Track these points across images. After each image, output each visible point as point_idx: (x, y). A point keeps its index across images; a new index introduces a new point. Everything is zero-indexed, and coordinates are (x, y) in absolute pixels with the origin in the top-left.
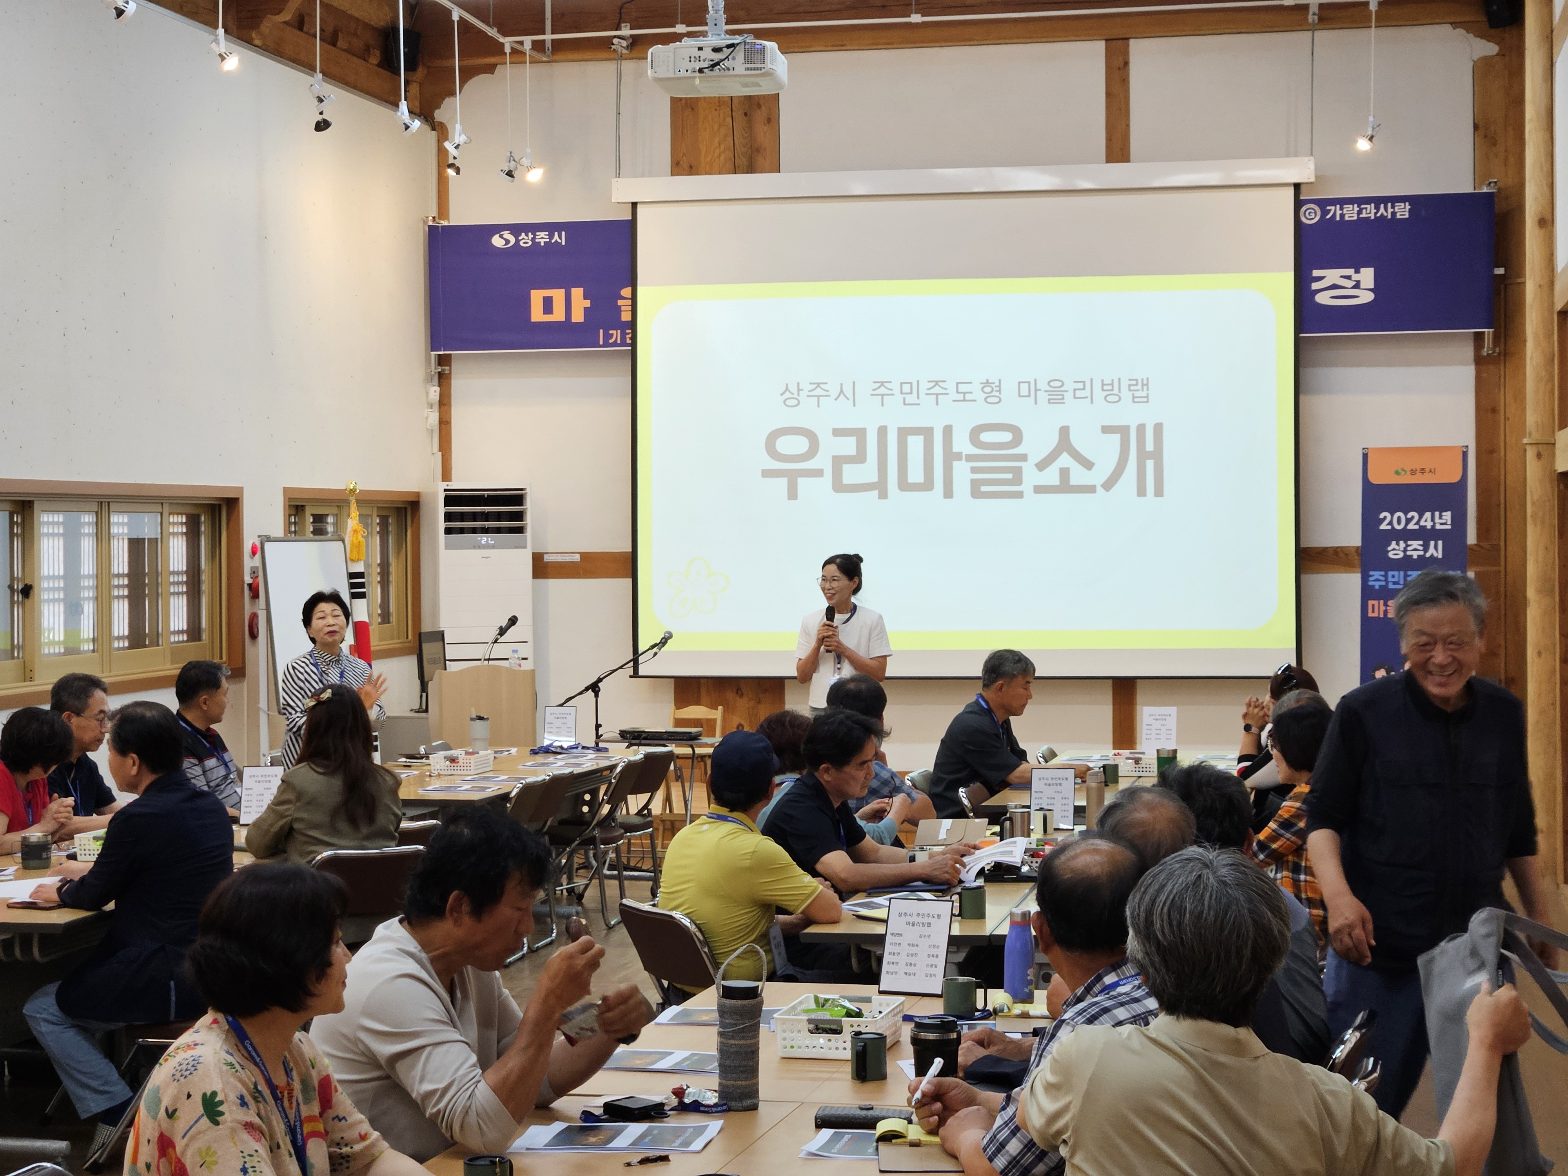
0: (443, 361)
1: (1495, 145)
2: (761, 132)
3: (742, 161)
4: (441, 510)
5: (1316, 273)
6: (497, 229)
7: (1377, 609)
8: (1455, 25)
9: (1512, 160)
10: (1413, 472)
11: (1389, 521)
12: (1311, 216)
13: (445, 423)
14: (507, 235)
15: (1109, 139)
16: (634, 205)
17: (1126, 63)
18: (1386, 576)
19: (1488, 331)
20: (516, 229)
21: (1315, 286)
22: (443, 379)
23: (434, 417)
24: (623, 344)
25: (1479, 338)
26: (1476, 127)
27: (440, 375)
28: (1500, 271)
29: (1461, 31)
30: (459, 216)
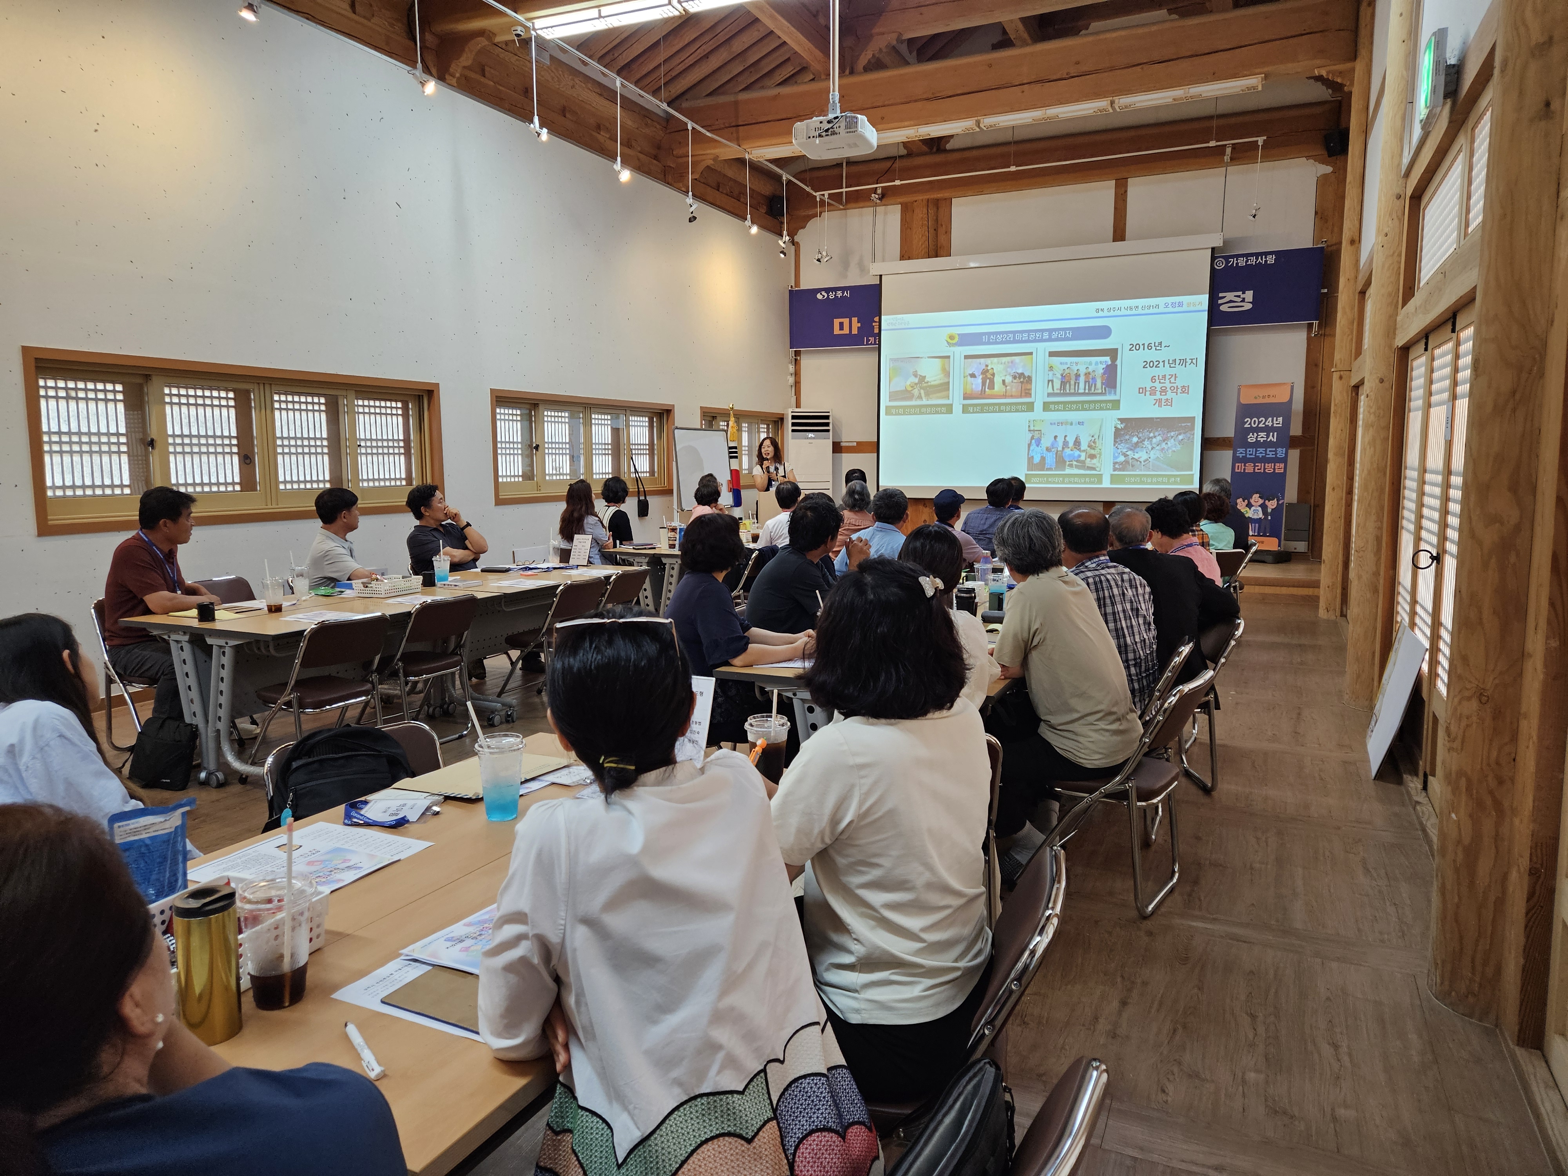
0: (797, 353)
1: (1326, 221)
2: (942, 238)
3: (932, 253)
4: (790, 421)
5: (1221, 295)
6: (819, 290)
7: (1240, 468)
8: (1308, 158)
9: (1336, 229)
10: (1264, 397)
11: (1249, 422)
12: (1220, 265)
13: (797, 384)
14: (823, 293)
15: (1115, 231)
16: (881, 276)
17: (1126, 191)
18: (1246, 451)
19: (1316, 323)
20: (828, 290)
21: (1220, 302)
22: (797, 362)
23: (791, 380)
24: (875, 344)
25: (1310, 326)
26: (1316, 213)
27: (796, 360)
28: (1326, 291)
29: (1312, 161)
30: (805, 285)
